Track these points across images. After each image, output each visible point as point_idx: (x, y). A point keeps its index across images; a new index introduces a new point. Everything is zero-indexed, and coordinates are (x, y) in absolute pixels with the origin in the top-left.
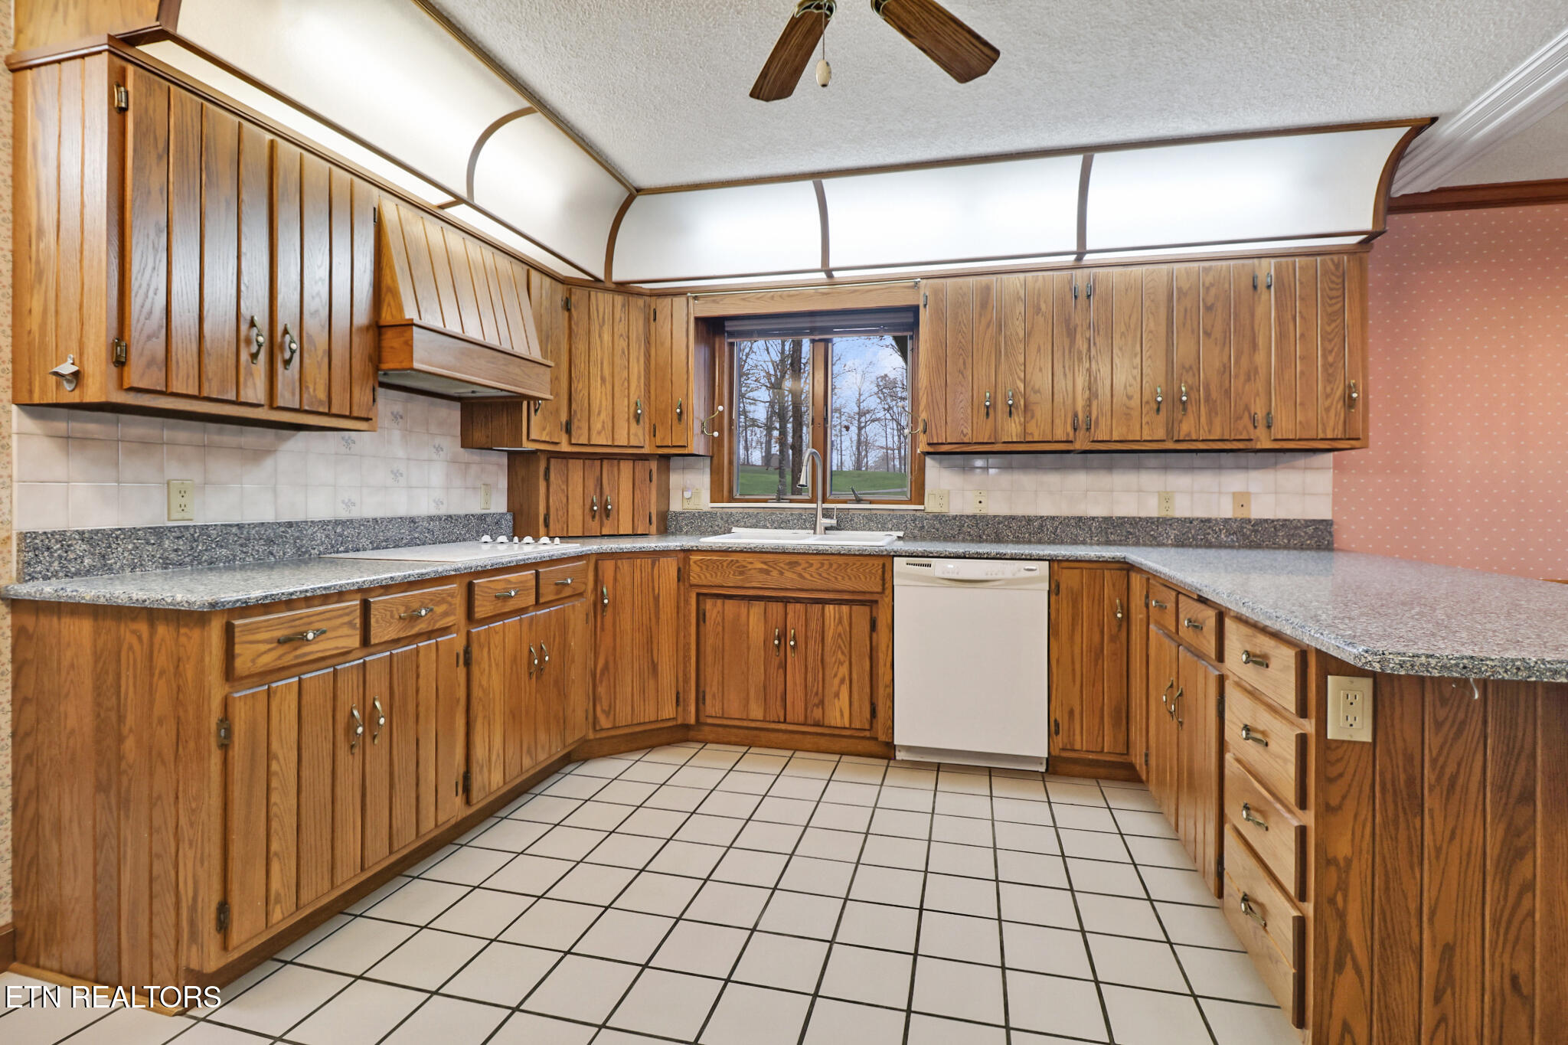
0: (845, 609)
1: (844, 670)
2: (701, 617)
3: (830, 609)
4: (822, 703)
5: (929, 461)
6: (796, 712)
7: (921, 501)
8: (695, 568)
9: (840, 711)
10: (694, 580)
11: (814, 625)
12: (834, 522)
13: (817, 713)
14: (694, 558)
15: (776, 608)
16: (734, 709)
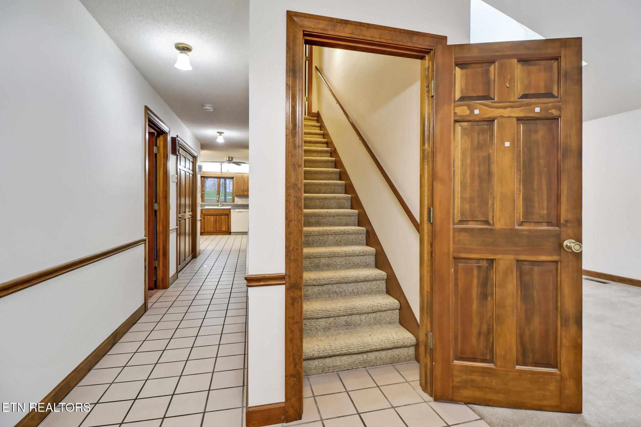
0: (224, 216)
1: (224, 224)
2: (204, 218)
3: (222, 216)
4: (221, 228)
5: (235, 197)
6: (218, 229)
7: (234, 202)
8: (203, 211)
9: (224, 229)
10: (203, 213)
11: (220, 218)
12: (221, 205)
13: (221, 229)
14: (203, 210)
15: (215, 216)
16: (209, 230)
